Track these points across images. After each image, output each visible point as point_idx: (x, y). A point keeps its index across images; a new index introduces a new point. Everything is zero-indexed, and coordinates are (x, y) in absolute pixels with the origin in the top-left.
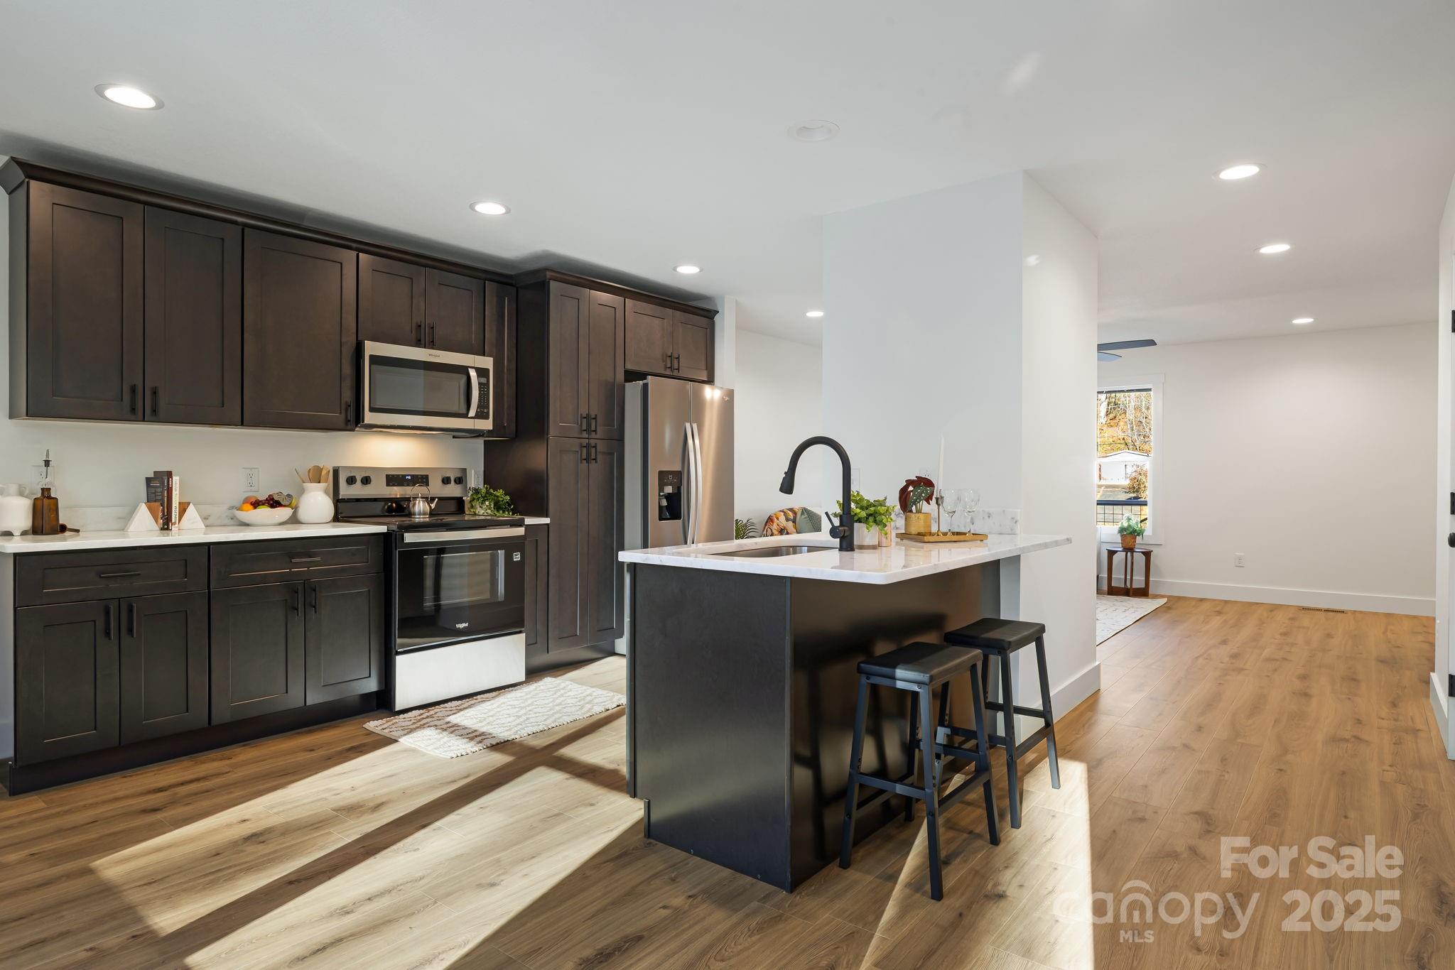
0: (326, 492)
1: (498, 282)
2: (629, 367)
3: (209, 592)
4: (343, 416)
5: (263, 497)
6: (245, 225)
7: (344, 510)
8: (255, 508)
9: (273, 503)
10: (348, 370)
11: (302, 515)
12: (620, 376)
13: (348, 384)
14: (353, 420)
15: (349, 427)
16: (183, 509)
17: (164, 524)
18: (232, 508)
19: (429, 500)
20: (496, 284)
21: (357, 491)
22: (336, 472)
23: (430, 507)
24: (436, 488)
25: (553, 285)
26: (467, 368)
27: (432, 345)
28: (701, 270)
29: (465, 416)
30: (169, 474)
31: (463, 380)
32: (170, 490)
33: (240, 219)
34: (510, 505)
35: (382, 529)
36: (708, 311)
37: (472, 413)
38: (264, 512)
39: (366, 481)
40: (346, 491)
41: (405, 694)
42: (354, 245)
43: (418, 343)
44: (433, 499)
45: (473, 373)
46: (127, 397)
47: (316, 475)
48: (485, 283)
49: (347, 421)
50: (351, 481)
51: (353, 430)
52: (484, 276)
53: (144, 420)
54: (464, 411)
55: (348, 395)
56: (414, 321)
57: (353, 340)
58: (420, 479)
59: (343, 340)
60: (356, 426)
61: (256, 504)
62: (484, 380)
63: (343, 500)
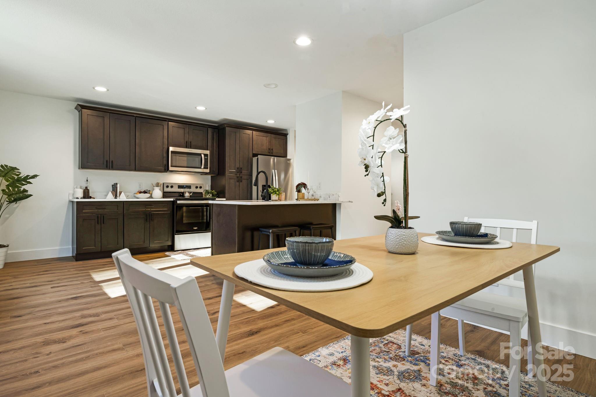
0: (160, 190)
1: (211, 128)
2: (254, 152)
3: (124, 214)
4: (164, 168)
5: (142, 191)
6: (136, 116)
7: (165, 194)
8: (140, 193)
9: (145, 192)
10: (165, 155)
11: (153, 196)
12: (251, 155)
13: (165, 159)
14: (166, 170)
15: (165, 171)
16: (120, 193)
17: (115, 197)
18: (135, 194)
19: (190, 193)
20: (211, 129)
21: (169, 190)
22: (163, 184)
23: (190, 195)
24: (193, 190)
25: (227, 128)
26: (201, 154)
27: (191, 147)
28: (275, 122)
29: (201, 168)
30: (117, 184)
31: (200, 157)
32: (117, 188)
33: (135, 115)
34: (216, 195)
35: (172, 199)
36: (285, 134)
37: (203, 167)
38: (142, 194)
39: (172, 187)
40: (166, 190)
41: (177, 246)
42: (167, 120)
43: (186, 147)
44: (191, 193)
45: (203, 156)
46: (105, 163)
47: (158, 185)
48: (208, 129)
49: (165, 170)
50: (167, 187)
51: (167, 172)
52: (207, 126)
53: (109, 169)
54: (200, 167)
55: (165, 162)
56: (185, 141)
57: (166, 147)
58: (189, 187)
59: (164, 147)
60: (168, 171)
61: (140, 192)
62: (206, 157)
63: (165, 192)
